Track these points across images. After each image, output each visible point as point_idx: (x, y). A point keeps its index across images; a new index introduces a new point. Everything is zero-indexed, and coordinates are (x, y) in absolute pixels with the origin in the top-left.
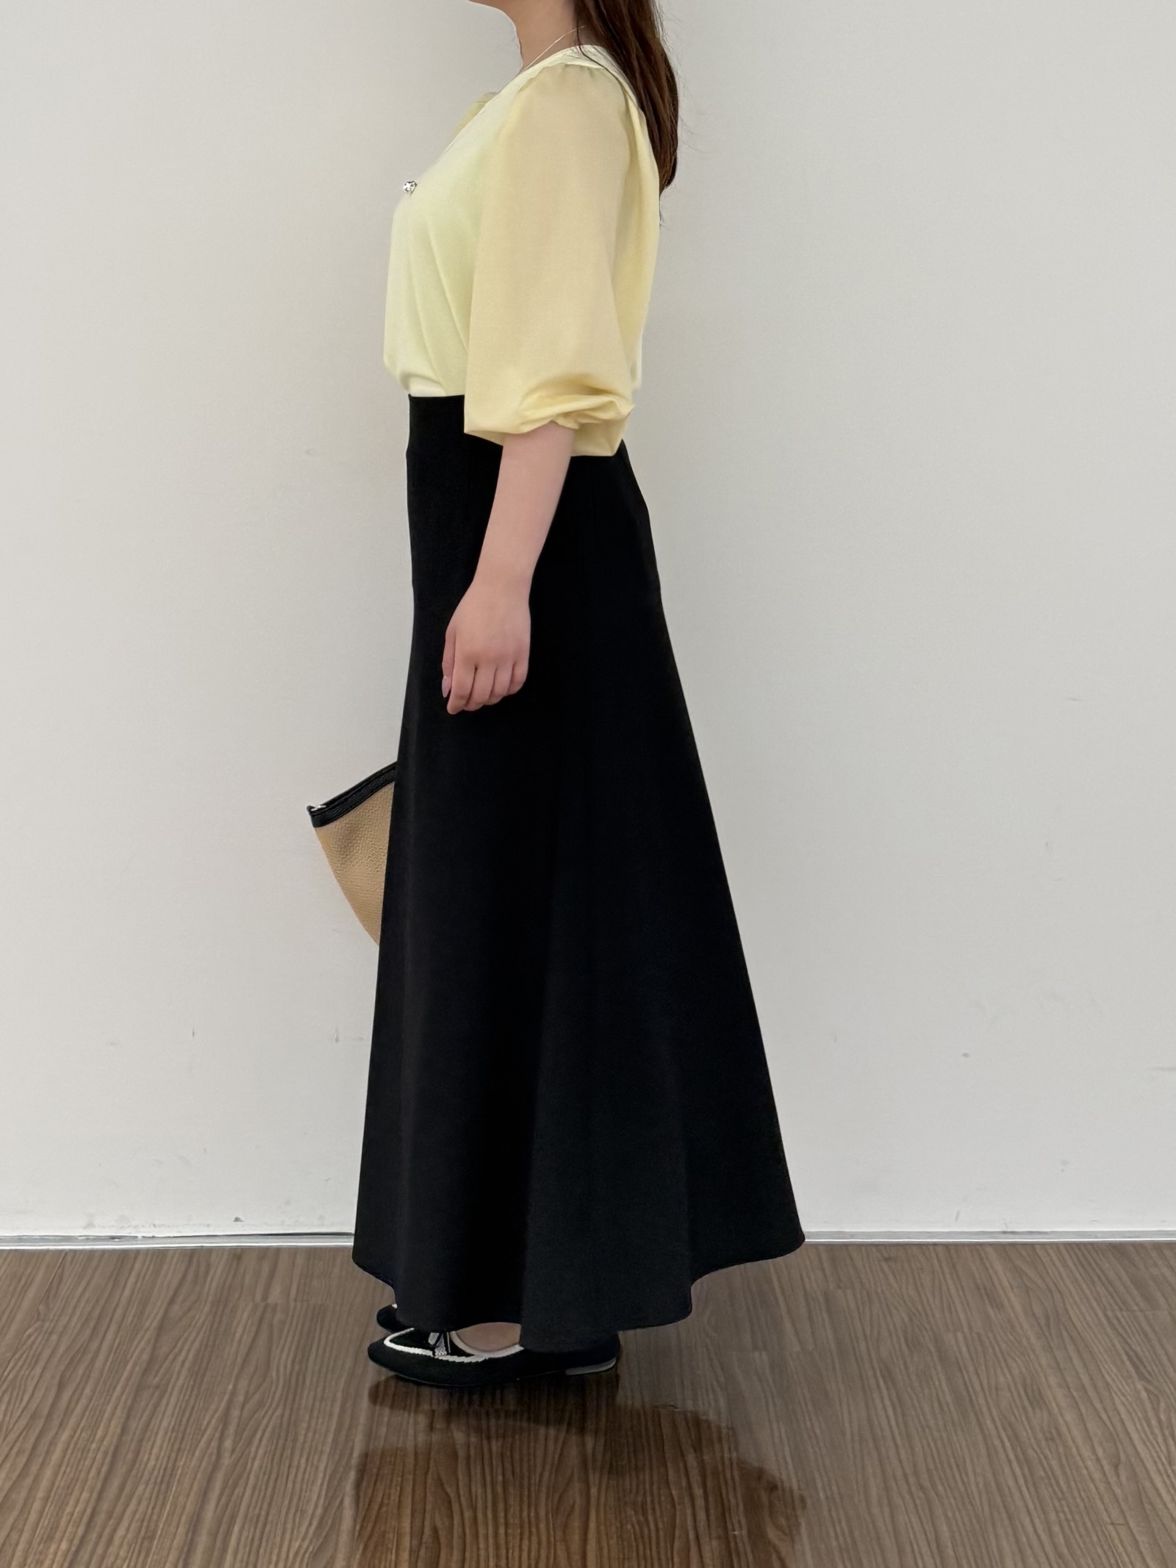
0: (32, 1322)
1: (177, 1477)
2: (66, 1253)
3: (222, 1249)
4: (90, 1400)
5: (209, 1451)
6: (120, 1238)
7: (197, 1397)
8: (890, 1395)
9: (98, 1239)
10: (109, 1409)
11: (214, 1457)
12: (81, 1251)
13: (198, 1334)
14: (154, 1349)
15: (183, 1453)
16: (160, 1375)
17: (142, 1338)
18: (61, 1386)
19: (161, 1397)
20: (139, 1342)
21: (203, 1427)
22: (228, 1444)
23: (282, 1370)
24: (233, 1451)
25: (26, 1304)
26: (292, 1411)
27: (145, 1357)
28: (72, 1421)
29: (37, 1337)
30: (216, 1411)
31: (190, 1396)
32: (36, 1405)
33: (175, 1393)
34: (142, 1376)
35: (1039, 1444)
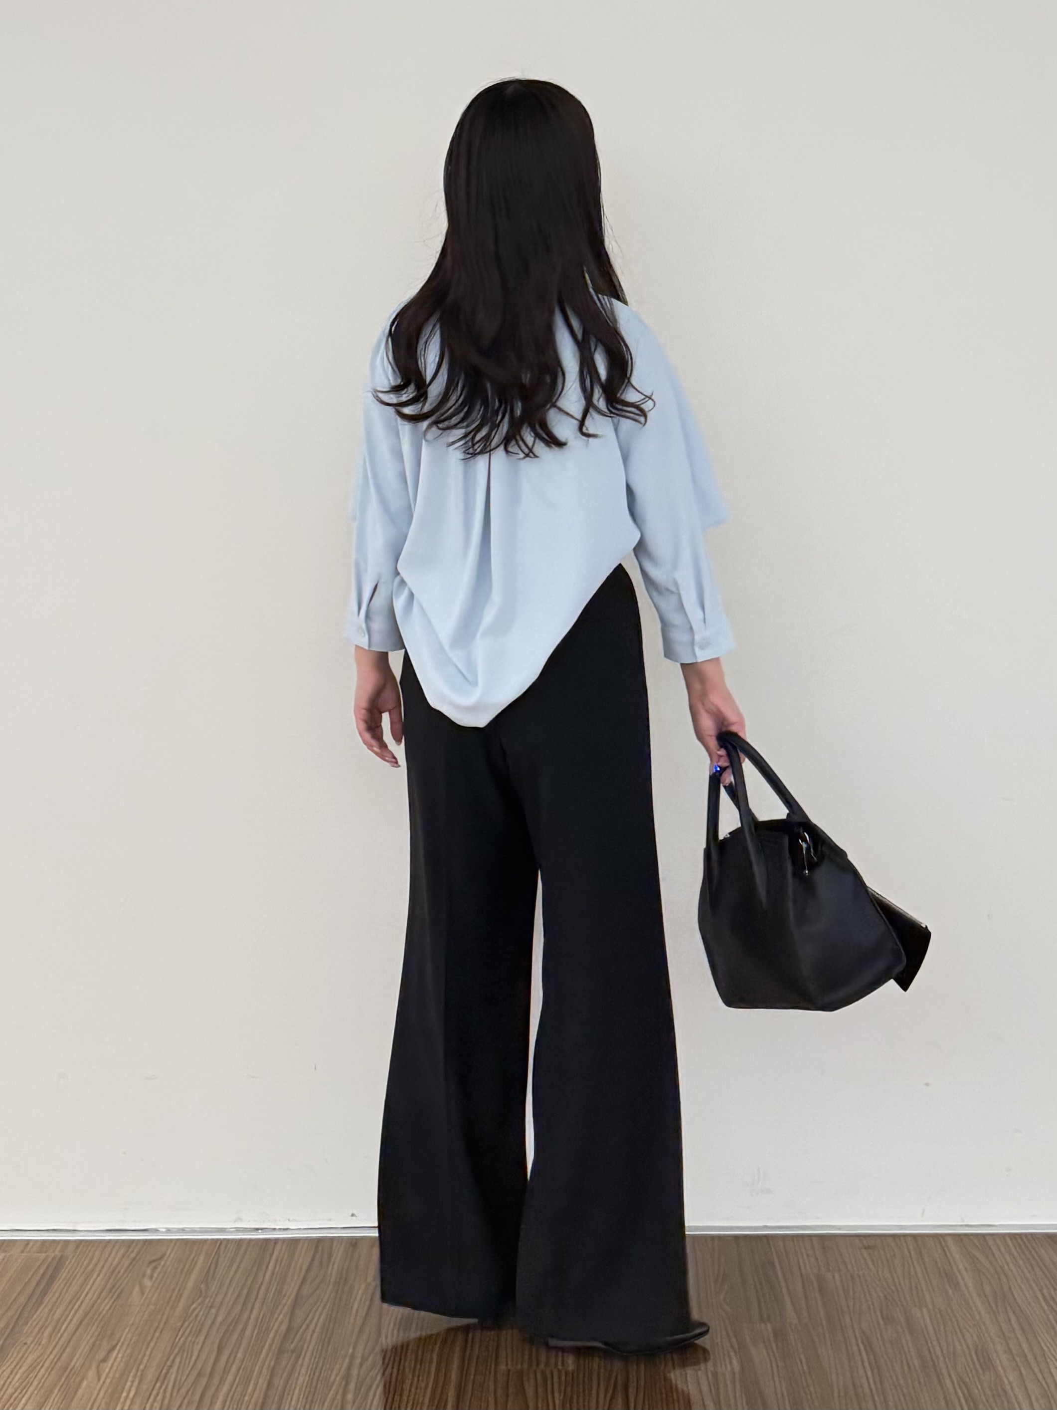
0: (196, 1298)
2: (221, 1241)
3: (340, 1239)
4: (243, 1361)
5: (336, 1402)
6: (262, 1229)
7: (325, 1358)
8: (868, 1358)
9: (245, 1230)
10: (258, 1367)
11: (339, 1408)
12: (233, 1240)
13: (324, 1308)
14: (290, 1321)
16: (296, 1341)
17: (282, 1310)
18: (220, 1349)
20: (279, 1315)
21: (330, 1383)
22: (350, 1397)
24: (354, 1403)
25: (191, 1283)
26: (398, 1370)
27: (284, 1327)
28: (230, 1378)
29: (200, 1311)
30: (340, 1372)
31: (319, 1358)
32: (200, 1365)
33: (308, 1356)
34: (282, 1343)
35: (988, 1400)
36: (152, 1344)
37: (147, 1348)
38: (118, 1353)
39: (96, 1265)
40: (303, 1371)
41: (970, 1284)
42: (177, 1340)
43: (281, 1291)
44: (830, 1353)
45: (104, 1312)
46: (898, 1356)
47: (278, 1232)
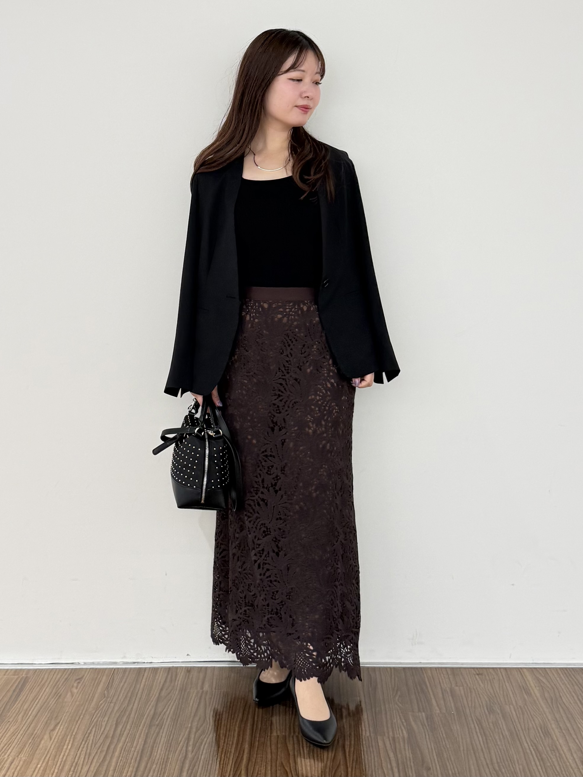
0: (102, 698)
1: (169, 762)
2: (115, 669)
3: (183, 667)
4: (130, 730)
5: (182, 752)
6: (138, 663)
7: (175, 728)
9: (128, 663)
10: (138, 734)
11: (184, 754)
12: (121, 668)
13: (174, 702)
14: (155, 710)
15: (171, 753)
16: (159, 720)
17: (150, 704)
18: (117, 724)
19: (160, 729)
20: (149, 707)
21: (179, 742)
22: (190, 748)
23: (211, 718)
24: (192, 752)
25: (99, 690)
27: (152, 712)
28: (123, 739)
29: (105, 704)
30: (184, 735)
31: (172, 729)
32: (107, 732)
33: (166, 727)
34: (151, 721)
35: (547, 752)
36: (79, 722)
37: (76, 724)
38: (60, 727)
39: (46, 681)
40: (164, 734)
41: (537, 694)
42: (93, 719)
43: (149, 694)
44: (458, 728)
45: (52, 705)
46: (497, 730)
47: (146, 664)
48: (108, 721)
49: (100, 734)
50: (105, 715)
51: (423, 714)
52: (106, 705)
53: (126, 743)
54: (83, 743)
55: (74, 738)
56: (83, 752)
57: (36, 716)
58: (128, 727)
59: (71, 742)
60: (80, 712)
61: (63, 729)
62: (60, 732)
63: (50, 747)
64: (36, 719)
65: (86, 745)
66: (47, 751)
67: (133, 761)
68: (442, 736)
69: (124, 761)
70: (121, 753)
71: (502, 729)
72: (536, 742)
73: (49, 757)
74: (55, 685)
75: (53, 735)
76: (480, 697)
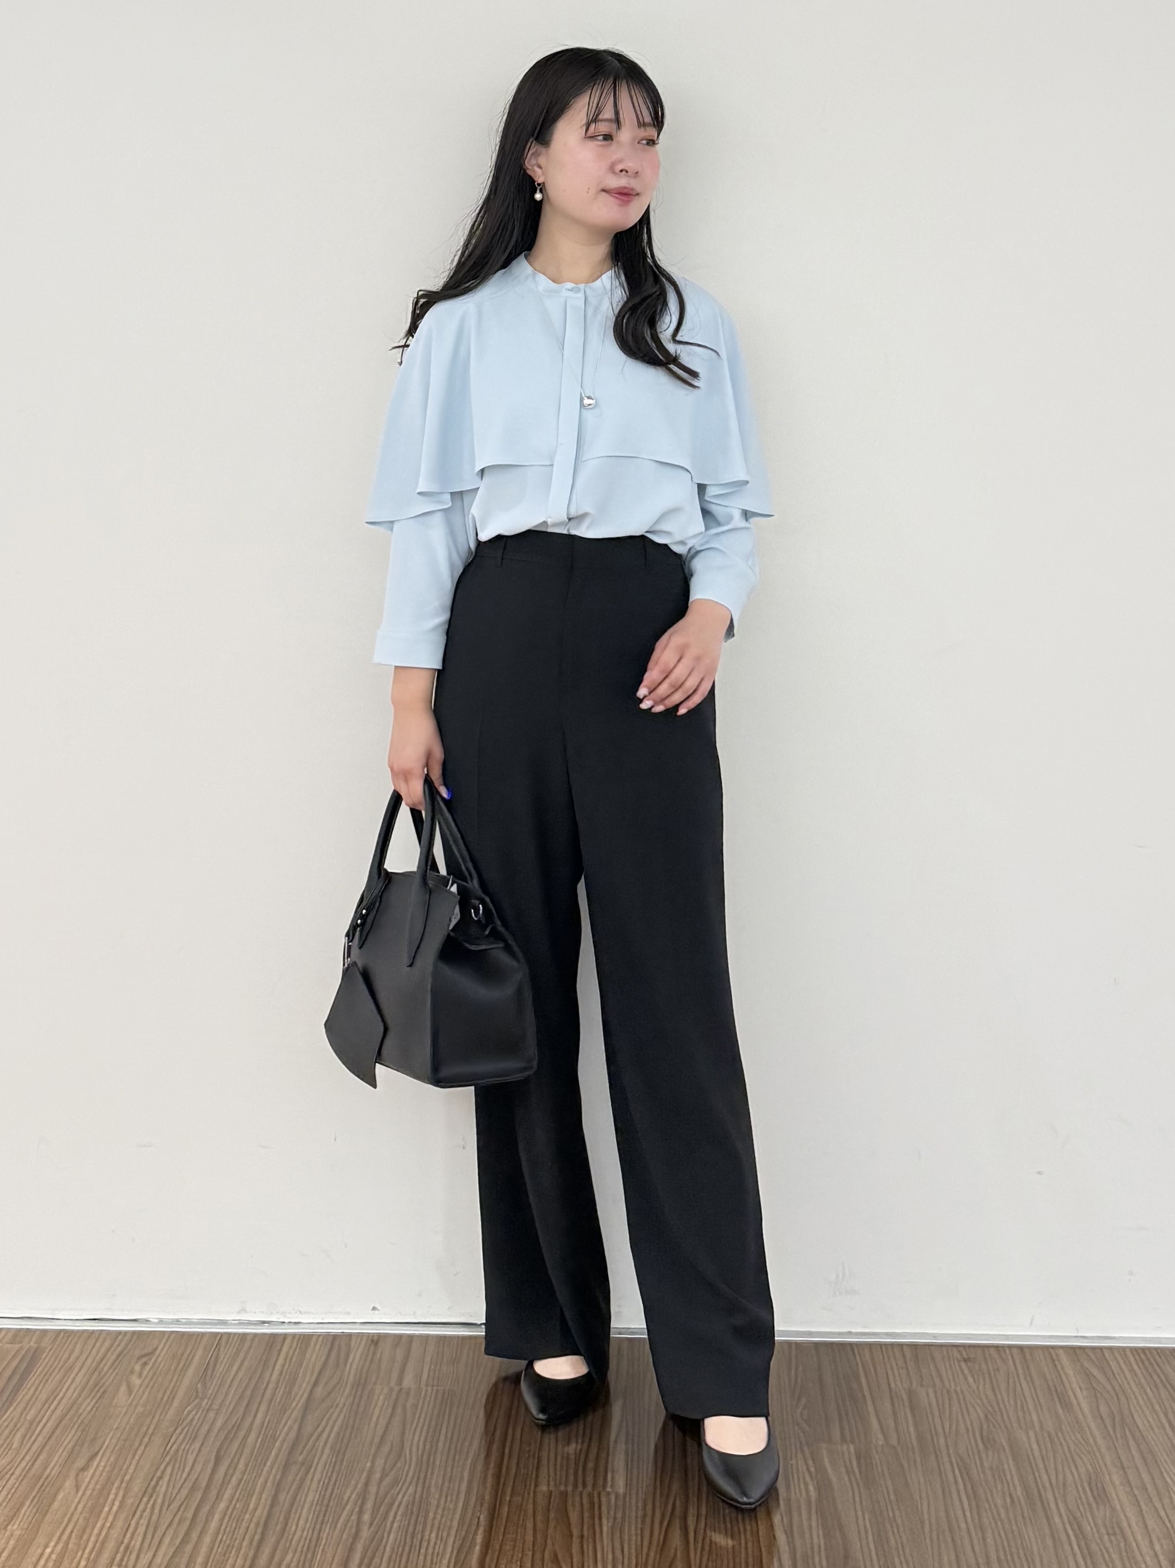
0: (192, 1400)
1: (322, 1547)
2: (222, 1335)
3: (360, 1335)
4: (244, 1474)
5: (349, 1524)
6: (268, 1322)
7: (338, 1473)
8: (965, 1490)
9: (250, 1323)
10: (260, 1483)
11: (354, 1530)
12: (235, 1334)
13: (341, 1413)
14: (300, 1427)
15: (326, 1526)
16: (305, 1452)
17: (289, 1418)
18: (218, 1460)
19: (308, 1471)
20: (287, 1421)
21: (344, 1503)
22: (366, 1517)
23: (414, 1449)
24: (371, 1524)
25: (186, 1381)
26: (423, 1490)
27: (293, 1435)
28: (228, 1493)
29: (196, 1414)
30: (355, 1487)
31: (332, 1472)
32: (196, 1476)
33: (319, 1469)
34: (290, 1453)
35: (1101, 1539)
36: (139, 1452)
37: (134, 1456)
38: (101, 1460)
39: (78, 1358)
40: (314, 1486)
41: (1085, 1406)
42: (168, 1448)
43: (290, 1393)
44: (922, 1479)
45: (86, 1413)
46: (999, 1487)
47: (286, 1326)
48: (199, 1451)
49: (182, 1480)
50: (195, 1437)
51: (852, 1448)
52: (197, 1417)
53: (234, 1502)
54: (145, 1499)
55: (126, 1488)
56: (141, 1522)
57: (50, 1438)
58: (241, 1466)
59: (120, 1498)
60: (145, 1428)
61: (105, 1467)
62: (98, 1473)
63: (76, 1508)
64: (50, 1442)
65: (149, 1506)
66: (68, 1516)
67: (245, 1544)
68: (887, 1499)
69: (228, 1542)
70: (221, 1525)
71: (1011, 1485)
72: (1079, 1514)
73: (72, 1532)
74: (95, 1370)
75: (84, 1482)
76: (968, 1412)
